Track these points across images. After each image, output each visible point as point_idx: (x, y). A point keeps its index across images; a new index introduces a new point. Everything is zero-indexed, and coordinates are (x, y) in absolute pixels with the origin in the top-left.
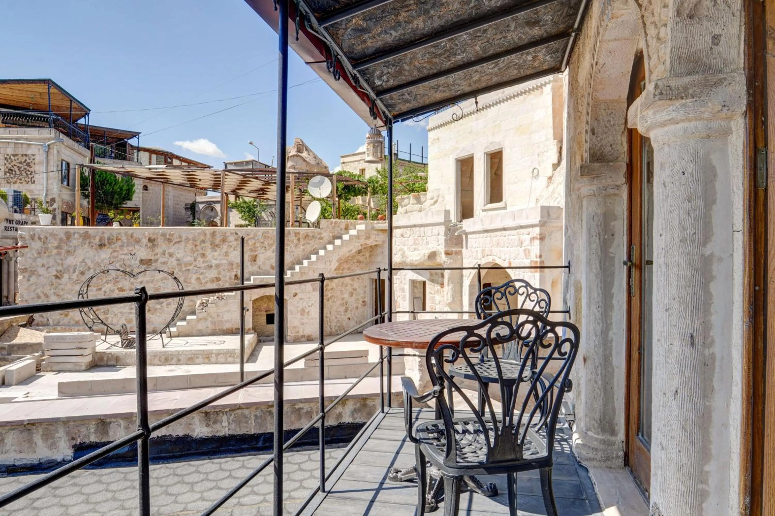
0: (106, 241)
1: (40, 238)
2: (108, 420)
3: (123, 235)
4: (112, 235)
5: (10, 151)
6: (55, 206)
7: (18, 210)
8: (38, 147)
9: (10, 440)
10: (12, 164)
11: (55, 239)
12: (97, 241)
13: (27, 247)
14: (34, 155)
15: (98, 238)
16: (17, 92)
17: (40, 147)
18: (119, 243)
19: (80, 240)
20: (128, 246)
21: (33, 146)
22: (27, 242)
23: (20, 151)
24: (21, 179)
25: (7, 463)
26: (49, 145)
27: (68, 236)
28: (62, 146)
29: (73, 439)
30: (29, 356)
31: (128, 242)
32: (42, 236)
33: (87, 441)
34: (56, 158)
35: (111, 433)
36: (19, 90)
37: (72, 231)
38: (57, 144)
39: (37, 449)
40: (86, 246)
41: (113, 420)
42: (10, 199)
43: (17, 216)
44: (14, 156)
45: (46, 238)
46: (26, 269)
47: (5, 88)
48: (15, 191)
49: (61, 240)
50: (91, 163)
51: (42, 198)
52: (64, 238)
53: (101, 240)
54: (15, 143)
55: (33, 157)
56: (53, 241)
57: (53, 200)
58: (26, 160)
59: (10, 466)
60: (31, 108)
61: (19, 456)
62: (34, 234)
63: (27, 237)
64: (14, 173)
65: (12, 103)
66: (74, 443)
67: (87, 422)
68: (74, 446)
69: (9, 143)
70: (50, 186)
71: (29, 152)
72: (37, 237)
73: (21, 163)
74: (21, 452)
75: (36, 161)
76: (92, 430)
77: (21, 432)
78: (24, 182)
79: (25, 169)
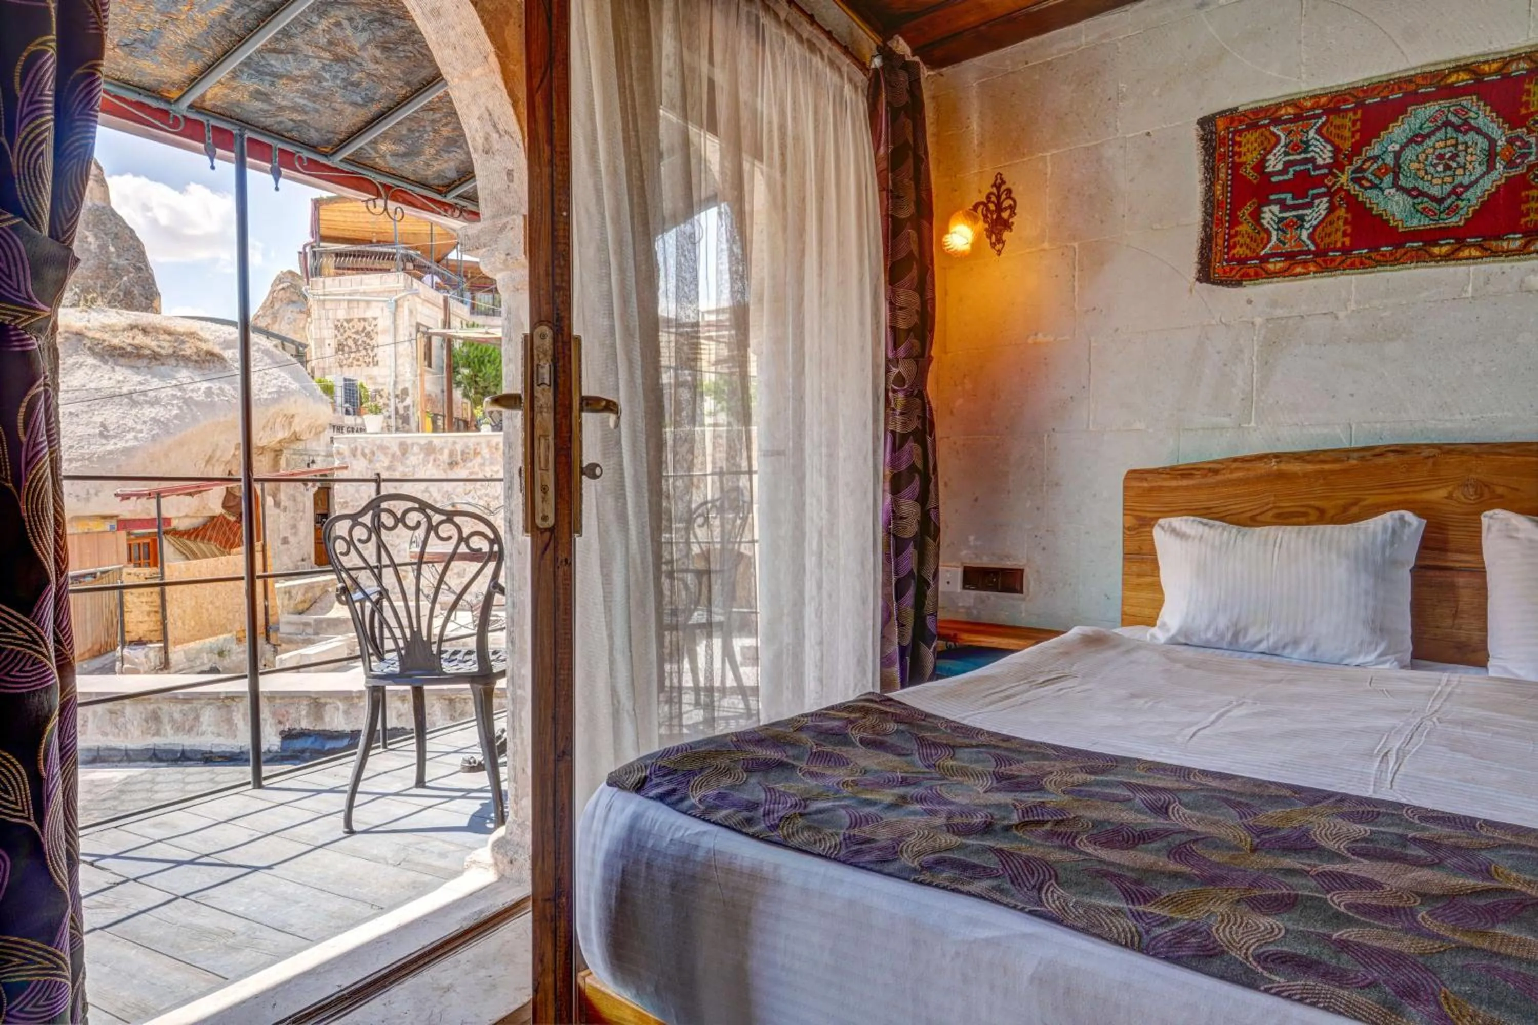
0: (459, 457)
1: (364, 455)
2: (323, 700)
3: (484, 446)
4: (467, 447)
5: (342, 314)
6: (408, 401)
7: (351, 410)
8: (381, 304)
9: (206, 717)
10: (346, 335)
11: (386, 454)
12: (445, 457)
13: (346, 468)
14: (375, 319)
15: (446, 452)
16: (351, 215)
17: (384, 305)
18: (479, 460)
19: (422, 456)
20: (491, 464)
21: (374, 304)
22: (347, 460)
23: (356, 314)
24: (358, 360)
25: (203, 749)
26: (396, 301)
27: (404, 448)
28: (417, 300)
29: (280, 722)
30: (340, 637)
31: (491, 458)
32: (367, 451)
33: (298, 727)
34: (407, 324)
35: (327, 719)
36: (354, 212)
37: (409, 442)
38: (410, 297)
39: (238, 733)
40: (430, 465)
41: (329, 700)
42: (339, 393)
43: (350, 420)
44: (349, 321)
45: (373, 453)
46: (346, 502)
47: (333, 211)
48: (345, 380)
49: (393, 455)
50: (444, 327)
51: (388, 389)
52: (398, 453)
53: (451, 454)
54: (349, 301)
55: (374, 323)
56: (382, 457)
57: (405, 392)
58: (364, 328)
59: (206, 752)
60: (374, 240)
61: (218, 740)
62: (356, 448)
63: (347, 452)
64: (346, 349)
65: (347, 234)
66: (281, 728)
67: (297, 700)
68: (282, 733)
69: (339, 300)
70: (400, 368)
71: (369, 314)
72: (359, 452)
73: (357, 332)
74: (219, 735)
75: (379, 328)
76: (304, 713)
77: (219, 708)
78: (364, 365)
79: (364, 342)
